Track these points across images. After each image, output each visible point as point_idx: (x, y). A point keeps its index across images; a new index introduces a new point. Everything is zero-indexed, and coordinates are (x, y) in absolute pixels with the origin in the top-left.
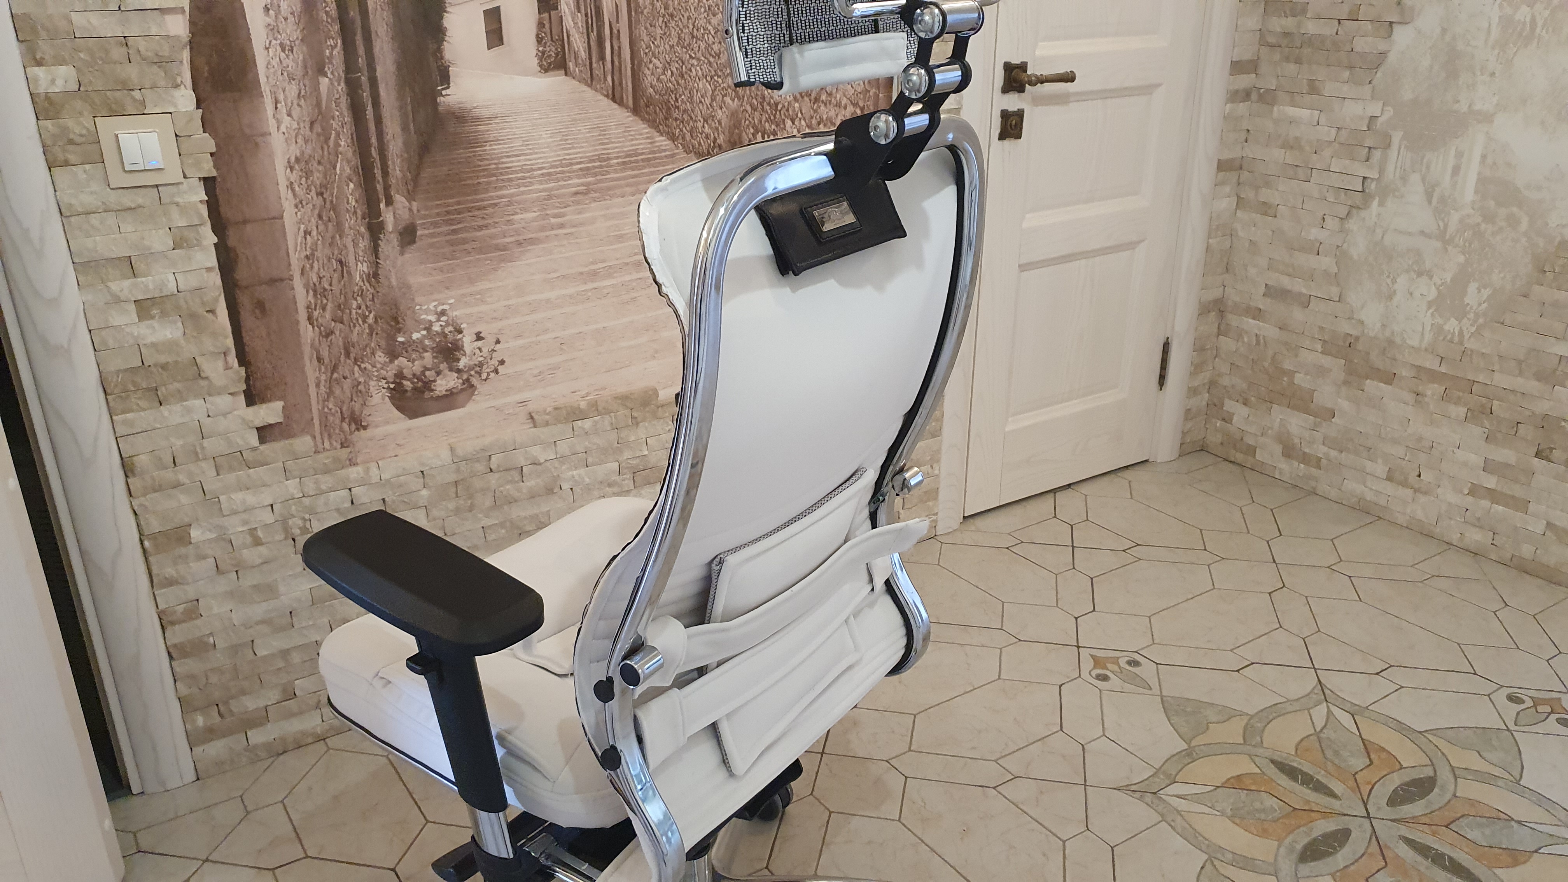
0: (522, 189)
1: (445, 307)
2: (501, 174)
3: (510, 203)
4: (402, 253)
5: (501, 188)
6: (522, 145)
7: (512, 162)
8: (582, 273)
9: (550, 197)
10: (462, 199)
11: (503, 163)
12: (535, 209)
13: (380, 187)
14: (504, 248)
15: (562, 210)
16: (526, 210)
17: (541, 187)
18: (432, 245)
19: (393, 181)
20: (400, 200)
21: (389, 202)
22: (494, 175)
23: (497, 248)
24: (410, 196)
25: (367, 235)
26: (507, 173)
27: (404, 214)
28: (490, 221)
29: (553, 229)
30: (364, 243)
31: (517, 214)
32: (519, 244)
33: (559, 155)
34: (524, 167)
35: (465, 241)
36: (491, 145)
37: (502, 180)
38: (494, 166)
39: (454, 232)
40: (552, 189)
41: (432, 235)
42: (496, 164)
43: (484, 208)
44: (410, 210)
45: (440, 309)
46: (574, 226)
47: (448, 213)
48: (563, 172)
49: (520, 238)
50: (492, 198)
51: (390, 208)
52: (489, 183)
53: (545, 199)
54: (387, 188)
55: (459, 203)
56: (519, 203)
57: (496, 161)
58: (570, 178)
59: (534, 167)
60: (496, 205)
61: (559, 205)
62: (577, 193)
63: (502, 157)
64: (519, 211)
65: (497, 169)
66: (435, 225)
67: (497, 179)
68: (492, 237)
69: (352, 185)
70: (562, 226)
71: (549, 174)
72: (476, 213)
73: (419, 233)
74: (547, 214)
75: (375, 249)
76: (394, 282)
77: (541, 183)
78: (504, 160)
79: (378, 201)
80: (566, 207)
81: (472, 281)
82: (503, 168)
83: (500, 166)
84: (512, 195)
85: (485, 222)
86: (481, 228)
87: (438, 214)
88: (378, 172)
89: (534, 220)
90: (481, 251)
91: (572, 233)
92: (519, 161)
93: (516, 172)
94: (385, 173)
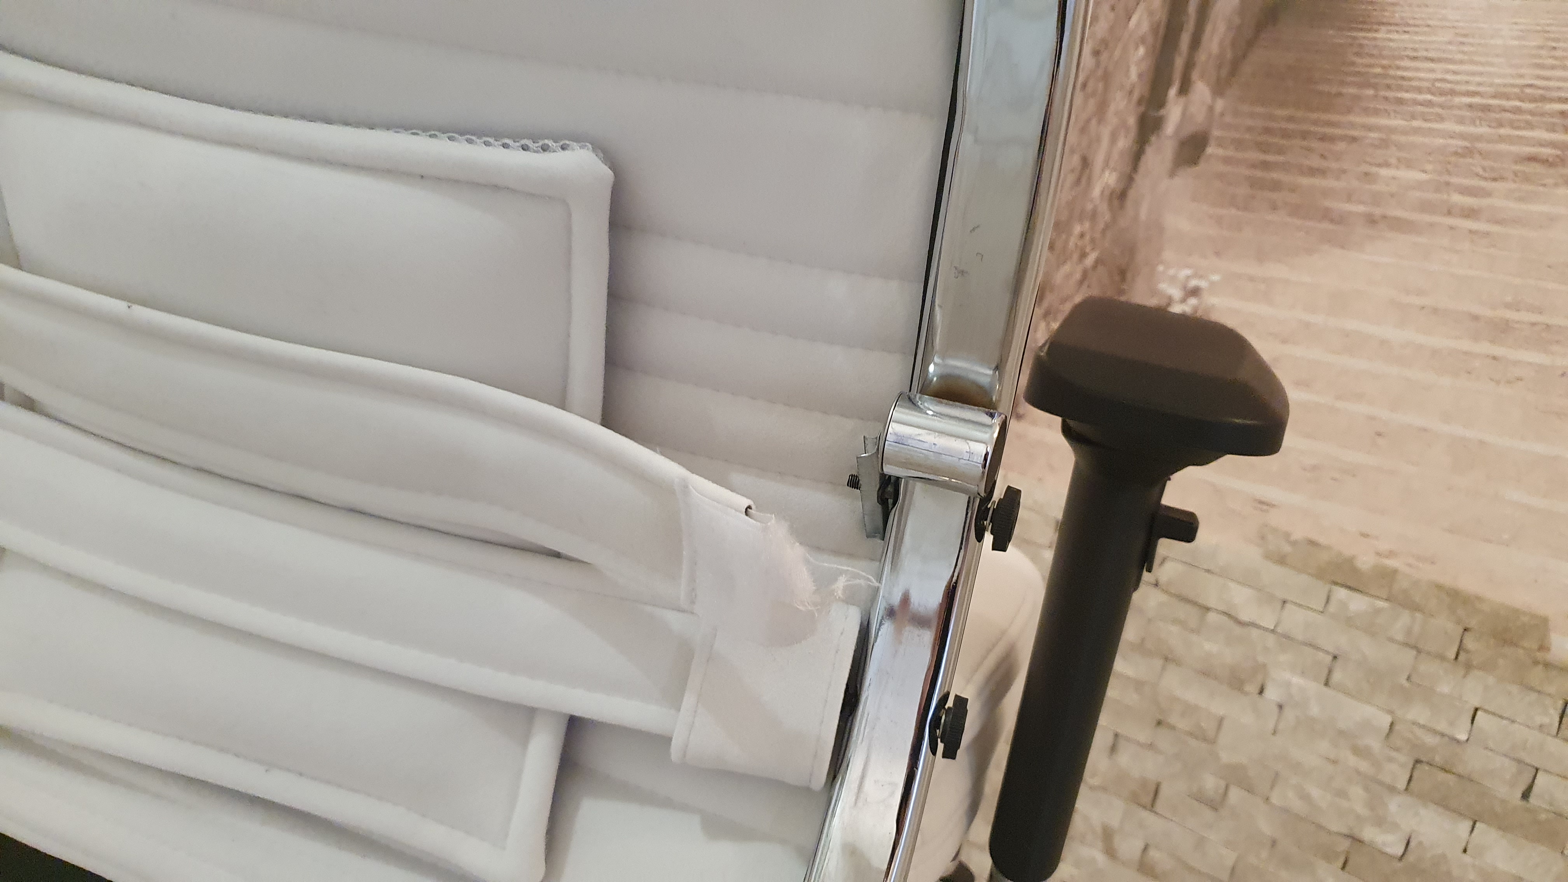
0: (1416, 123)
1: (1203, 284)
2: (1388, 87)
3: (1384, 144)
4: (1172, 174)
5: (1376, 112)
6: (1450, 43)
7: (1417, 69)
8: (1476, 318)
9: (1468, 152)
10: (1300, 114)
11: (1398, 68)
12: (1429, 167)
13: (1179, 63)
14: (1341, 219)
15: (1483, 184)
16: (1409, 164)
17: (1459, 128)
18: (1220, 176)
19: (1202, 57)
20: (1201, 90)
21: (1184, 90)
22: (1375, 86)
23: (1327, 215)
24: (1218, 90)
25: (1133, 133)
26: (1400, 88)
27: (1199, 115)
28: (1334, 165)
29: (1449, 213)
30: (1124, 143)
31: (1387, 165)
32: (1371, 221)
33: (1521, 76)
34: (1438, 85)
35: (1276, 186)
36: (1389, 32)
37: (1386, 99)
38: (1378, 70)
39: (1266, 166)
40: (1479, 138)
41: (1227, 161)
42: (1383, 67)
43: (1332, 139)
44: (1211, 109)
45: (1193, 283)
46: (1498, 222)
47: (1267, 131)
48: (1518, 111)
49: (1378, 211)
50: (1352, 125)
51: (1182, 100)
52: (1357, 98)
53: (1456, 153)
54: (1189, 65)
55: (1290, 119)
56: (1400, 147)
57: (1385, 62)
58: (1530, 126)
59: (1458, 88)
60: (1354, 139)
61: (1481, 172)
62: (1532, 159)
63: (1401, 58)
64: (1393, 161)
65: (1385, 76)
66: (1239, 144)
67: (1376, 96)
68: (1326, 193)
69: (1142, 51)
70: (1470, 213)
71: (1486, 108)
72: (1315, 144)
73: (1210, 150)
74: (1448, 184)
75: (1137, 156)
76: (1143, 214)
77: (1461, 121)
78: (1406, 63)
79: (1169, 85)
80: (1495, 180)
81: (1261, 257)
82: (1394, 77)
83: (1392, 72)
84: (1392, 130)
85: (1324, 164)
86: (1313, 172)
87: (1249, 129)
88: (1185, 40)
89: (1419, 186)
90: (1296, 211)
91: (1487, 234)
92: (1432, 71)
93: (1419, 90)
94: (1196, 42)
